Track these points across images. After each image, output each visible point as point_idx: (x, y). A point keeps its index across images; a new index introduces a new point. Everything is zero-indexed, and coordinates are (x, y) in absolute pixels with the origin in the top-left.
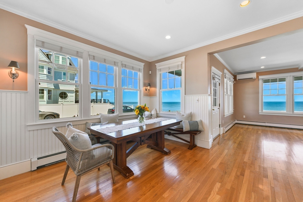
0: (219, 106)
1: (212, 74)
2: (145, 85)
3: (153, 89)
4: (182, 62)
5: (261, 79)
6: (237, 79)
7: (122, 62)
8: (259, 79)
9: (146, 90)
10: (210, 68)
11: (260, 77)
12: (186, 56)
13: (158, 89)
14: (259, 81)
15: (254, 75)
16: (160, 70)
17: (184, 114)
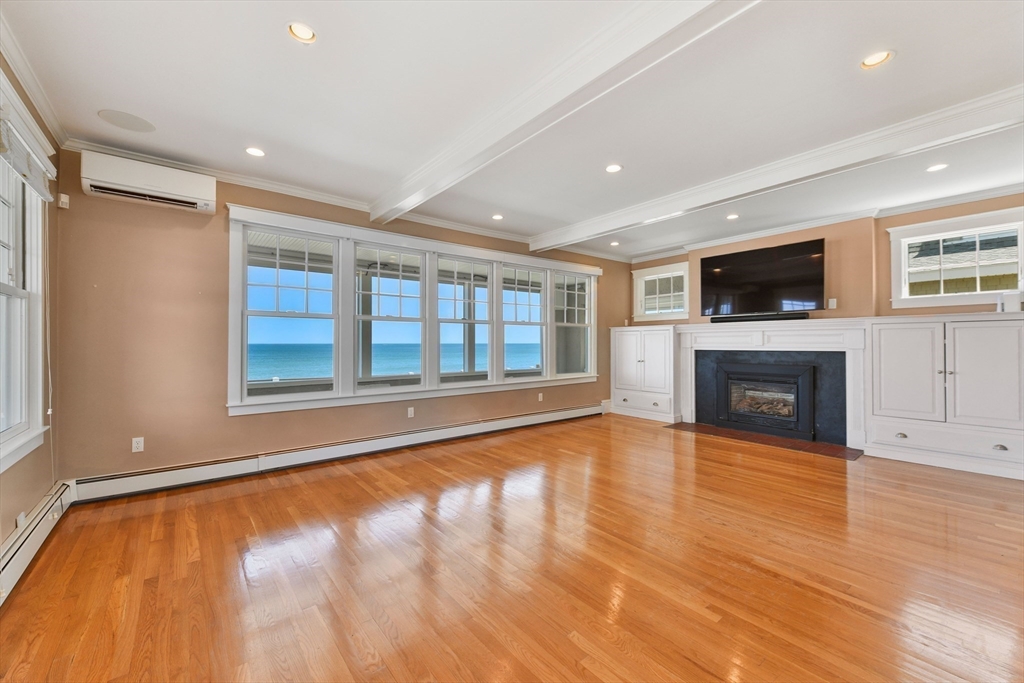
5: (237, 221)
6: (86, 183)
8: (227, 219)
11: (237, 212)
14: (227, 230)
15: (201, 190)
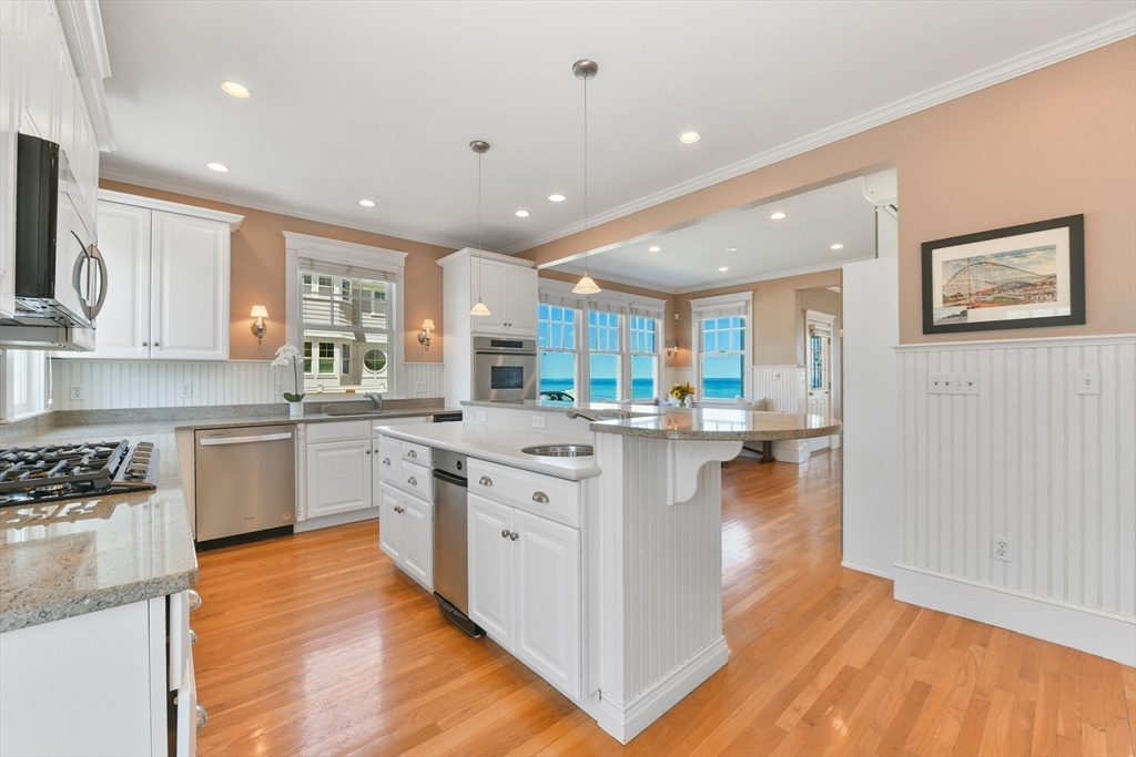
0: (829, 387)
1: (808, 323)
2: (667, 344)
3: (682, 352)
4: (747, 302)
7: (630, 304)
9: (669, 354)
10: (804, 312)
12: (755, 291)
13: (694, 353)
16: (700, 314)
17: (751, 401)
